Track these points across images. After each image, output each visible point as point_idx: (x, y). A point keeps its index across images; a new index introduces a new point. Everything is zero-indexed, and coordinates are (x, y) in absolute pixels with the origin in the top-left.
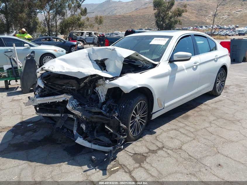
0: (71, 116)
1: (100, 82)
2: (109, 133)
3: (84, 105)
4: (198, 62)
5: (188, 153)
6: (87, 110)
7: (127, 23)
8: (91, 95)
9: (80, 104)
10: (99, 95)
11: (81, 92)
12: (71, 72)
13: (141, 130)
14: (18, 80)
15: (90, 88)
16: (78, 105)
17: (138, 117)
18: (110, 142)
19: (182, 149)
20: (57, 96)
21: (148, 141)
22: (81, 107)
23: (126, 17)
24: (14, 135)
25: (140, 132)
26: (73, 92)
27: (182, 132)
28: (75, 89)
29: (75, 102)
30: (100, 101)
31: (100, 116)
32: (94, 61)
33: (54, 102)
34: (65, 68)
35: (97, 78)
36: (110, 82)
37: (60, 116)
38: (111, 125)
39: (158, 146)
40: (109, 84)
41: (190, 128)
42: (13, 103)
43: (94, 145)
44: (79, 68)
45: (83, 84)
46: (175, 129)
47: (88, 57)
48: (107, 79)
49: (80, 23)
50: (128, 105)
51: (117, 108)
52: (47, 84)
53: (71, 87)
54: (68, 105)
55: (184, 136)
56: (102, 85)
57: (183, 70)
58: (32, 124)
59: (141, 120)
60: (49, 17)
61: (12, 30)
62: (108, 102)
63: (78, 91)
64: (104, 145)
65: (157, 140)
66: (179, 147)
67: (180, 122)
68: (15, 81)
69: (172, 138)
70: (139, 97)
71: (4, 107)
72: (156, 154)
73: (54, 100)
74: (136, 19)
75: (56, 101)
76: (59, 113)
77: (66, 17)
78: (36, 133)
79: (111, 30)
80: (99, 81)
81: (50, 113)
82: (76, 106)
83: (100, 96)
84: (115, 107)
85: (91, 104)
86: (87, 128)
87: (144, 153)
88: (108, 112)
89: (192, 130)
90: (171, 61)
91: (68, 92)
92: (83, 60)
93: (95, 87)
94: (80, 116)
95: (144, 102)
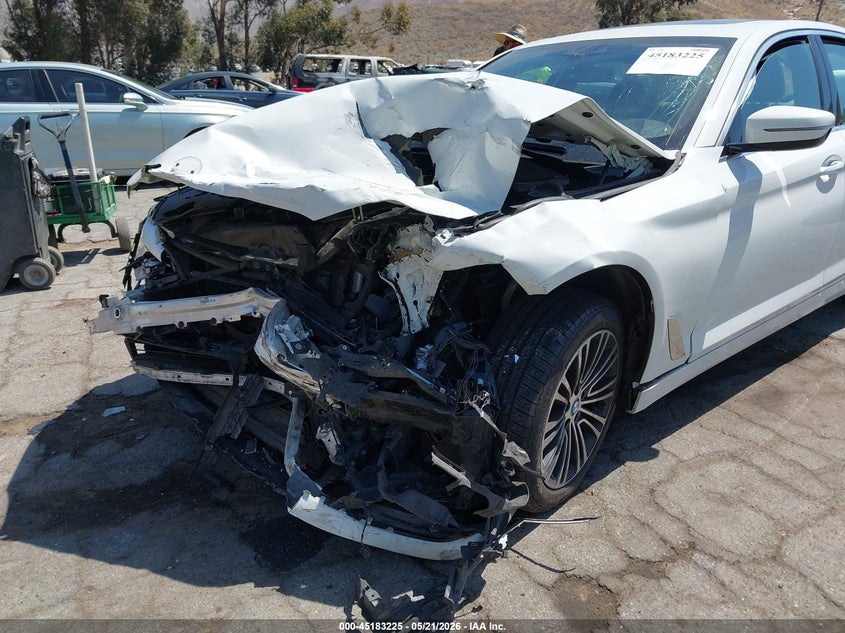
0: (278, 387)
1: (411, 237)
2: (450, 488)
3: (336, 343)
4: (839, 159)
5: (818, 587)
6: (345, 369)
7: (492, 30)
8: (366, 298)
9: (317, 341)
10: (403, 299)
11: (323, 281)
12: (273, 188)
13: (586, 458)
14: (90, 226)
15: (362, 266)
16: (305, 346)
17: (576, 403)
18: (450, 519)
19: (784, 564)
20: (216, 298)
21: (618, 512)
22: (322, 351)
23: (489, 11)
24: (43, 455)
25: (579, 469)
26: (288, 282)
27: (769, 469)
28: (294, 270)
29: (291, 330)
30: (405, 327)
31: (405, 397)
32: (382, 140)
33: (206, 323)
34: (250, 171)
35: (395, 218)
36: (458, 239)
37: (230, 383)
38: (455, 442)
39: (669, 539)
40: (453, 251)
41: (802, 452)
42: (64, 315)
43: (376, 530)
44: (314, 173)
45: (330, 246)
46: (733, 457)
47: (356, 121)
48: (444, 227)
49: (326, 28)
50: (539, 352)
51: (484, 362)
52: (176, 244)
53: (277, 257)
54: (260, 341)
55: (778, 492)
56: (419, 251)
57: (778, 191)
58: (123, 408)
59: (590, 414)
60: (223, 9)
61: (98, 55)
62: (443, 332)
63: (309, 278)
64: (423, 532)
65: (660, 509)
66: (771, 552)
67: (750, 420)
68: (80, 227)
69: (724, 499)
70: (588, 312)
71: (27, 329)
72: (663, 582)
73: (206, 316)
74: (527, 17)
75: (214, 320)
76: (224, 370)
77: (279, 9)
78: (132, 450)
79: (435, 54)
80: (402, 233)
81: (187, 368)
82: (299, 347)
83: (405, 304)
84: (475, 359)
85: (363, 340)
86: (343, 448)
87: (606, 574)
88: (443, 381)
89: (813, 463)
90: (734, 148)
91: (264, 283)
92: (332, 137)
93: (383, 261)
94: (314, 395)
95: (609, 333)
